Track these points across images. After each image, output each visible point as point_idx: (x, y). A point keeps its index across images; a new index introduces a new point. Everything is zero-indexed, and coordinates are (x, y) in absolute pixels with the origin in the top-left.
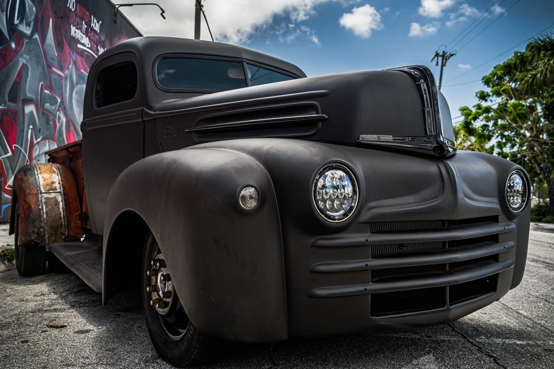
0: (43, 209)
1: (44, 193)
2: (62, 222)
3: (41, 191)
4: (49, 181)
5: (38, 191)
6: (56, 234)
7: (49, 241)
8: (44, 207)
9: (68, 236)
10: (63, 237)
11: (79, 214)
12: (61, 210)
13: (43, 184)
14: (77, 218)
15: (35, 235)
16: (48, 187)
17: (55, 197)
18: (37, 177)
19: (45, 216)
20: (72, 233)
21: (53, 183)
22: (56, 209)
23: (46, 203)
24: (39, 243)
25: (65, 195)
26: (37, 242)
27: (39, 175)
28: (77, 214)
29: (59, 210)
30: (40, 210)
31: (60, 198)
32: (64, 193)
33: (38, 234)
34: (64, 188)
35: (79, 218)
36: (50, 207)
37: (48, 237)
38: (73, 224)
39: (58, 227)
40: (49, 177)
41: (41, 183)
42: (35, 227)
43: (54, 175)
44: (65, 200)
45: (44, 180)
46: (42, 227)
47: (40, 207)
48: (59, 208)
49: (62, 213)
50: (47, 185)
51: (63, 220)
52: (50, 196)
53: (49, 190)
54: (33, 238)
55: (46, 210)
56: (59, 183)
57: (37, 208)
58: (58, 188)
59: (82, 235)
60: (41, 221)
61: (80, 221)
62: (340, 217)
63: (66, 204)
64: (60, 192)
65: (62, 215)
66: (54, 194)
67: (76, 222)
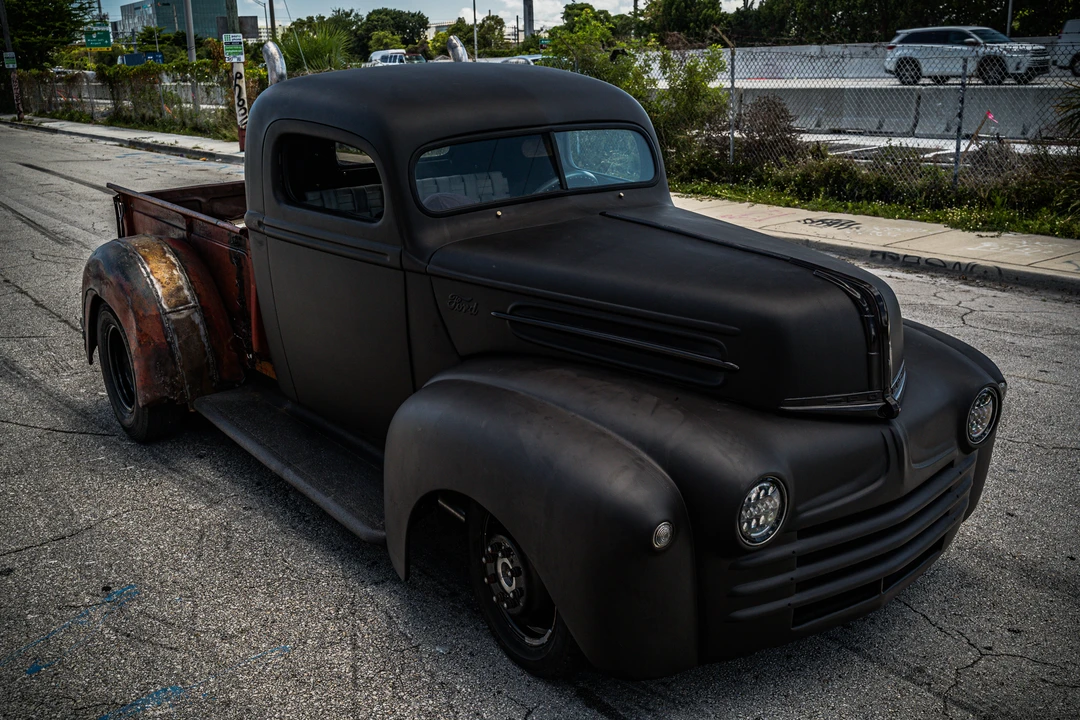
0: (174, 343)
1: (169, 312)
2: (208, 360)
3: (163, 309)
4: (172, 287)
5: (158, 309)
6: (201, 382)
7: (191, 394)
8: (176, 337)
10: (214, 384)
11: (232, 340)
12: (204, 340)
13: (163, 295)
14: (231, 348)
16: (173, 301)
17: (189, 316)
18: (148, 280)
19: (179, 354)
20: (226, 376)
21: (180, 289)
22: (196, 339)
23: (176, 330)
25: (205, 310)
27: (152, 277)
29: (200, 340)
30: (170, 344)
31: (197, 318)
32: (202, 307)
34: (198, 296)
35: (234, 348)
36: (184, 337)
38: (225, 361)
39: (203, 369)
40: (170, 279)
41: (160, 293)
42: (166, 375)
43: (175, 272)
44: (206, 320)
45: (163, 287)
46: (178, 373)
47: (169, 339)
48: (199, 336)
49: (206, 345)
50: (171, 295)
51: (209, 356)
52: (180, 317)
53: (176, 306)
54: (166, 394)
55: (180, 344)
56: (189, 289)
57: (164, 341)
58: (189, 298)
59: (243, 377)
60: (175, 364)
61: (236, 352)
63: (210, 327)
64: (196, 307)
65: (206, 348)
66: (185, 313)
67: (230, 356)
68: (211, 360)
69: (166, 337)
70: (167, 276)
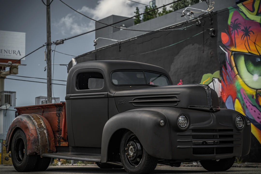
1: (39, 129)
2: (47, 143)
4: (39, 123)
5: (36, 128)
6: (45, 149)
7: (42, 152)
8: (40, 135)
9: (50, 151)
10: (48, 151)
11: (54, 140)
12: (47, 137)
14: (53, 141)
15: (36, 150)
18: (34, 121)
19: (40, 140)
20: (51, 149)
21: (41, 124)
22: (45, 137)
23: (40, 134)
24: (38, 154)
25: (47, 130)
26: (37, 153)
28: (53, 139)
29: (46, 137)
30: (38, 137)
31: (45, 131)
32: (47, 129)
34: (46, 126)
35: (54, 142)
36: (42, 136)
37: (42, 151)
38: (52, 145)
39: (46, 146)
42: (36, 145)
43: (40, 120)
44: (48, 132)
45: (37, 123)
46: (39, 145)
47: (38, 136)
49: (47, 139)
50: (39, 125)
51: (48, 142)
52: (41, 130)
53: (40, 128)
54: (35, 151)
55: (40, 137)
56: (44, 124)
57: (36, 136)
58: (44, 126)
59: (56, 150)
60: (39, 143)
61: (54, 143)
62: (184, 128)
63: (48, 134)
64: (45, 129)
65: (47, 140)
66: (43, 129)
67: (53, 144)
68: (48, 144)
69: (37, 135)
70: (38, 120)
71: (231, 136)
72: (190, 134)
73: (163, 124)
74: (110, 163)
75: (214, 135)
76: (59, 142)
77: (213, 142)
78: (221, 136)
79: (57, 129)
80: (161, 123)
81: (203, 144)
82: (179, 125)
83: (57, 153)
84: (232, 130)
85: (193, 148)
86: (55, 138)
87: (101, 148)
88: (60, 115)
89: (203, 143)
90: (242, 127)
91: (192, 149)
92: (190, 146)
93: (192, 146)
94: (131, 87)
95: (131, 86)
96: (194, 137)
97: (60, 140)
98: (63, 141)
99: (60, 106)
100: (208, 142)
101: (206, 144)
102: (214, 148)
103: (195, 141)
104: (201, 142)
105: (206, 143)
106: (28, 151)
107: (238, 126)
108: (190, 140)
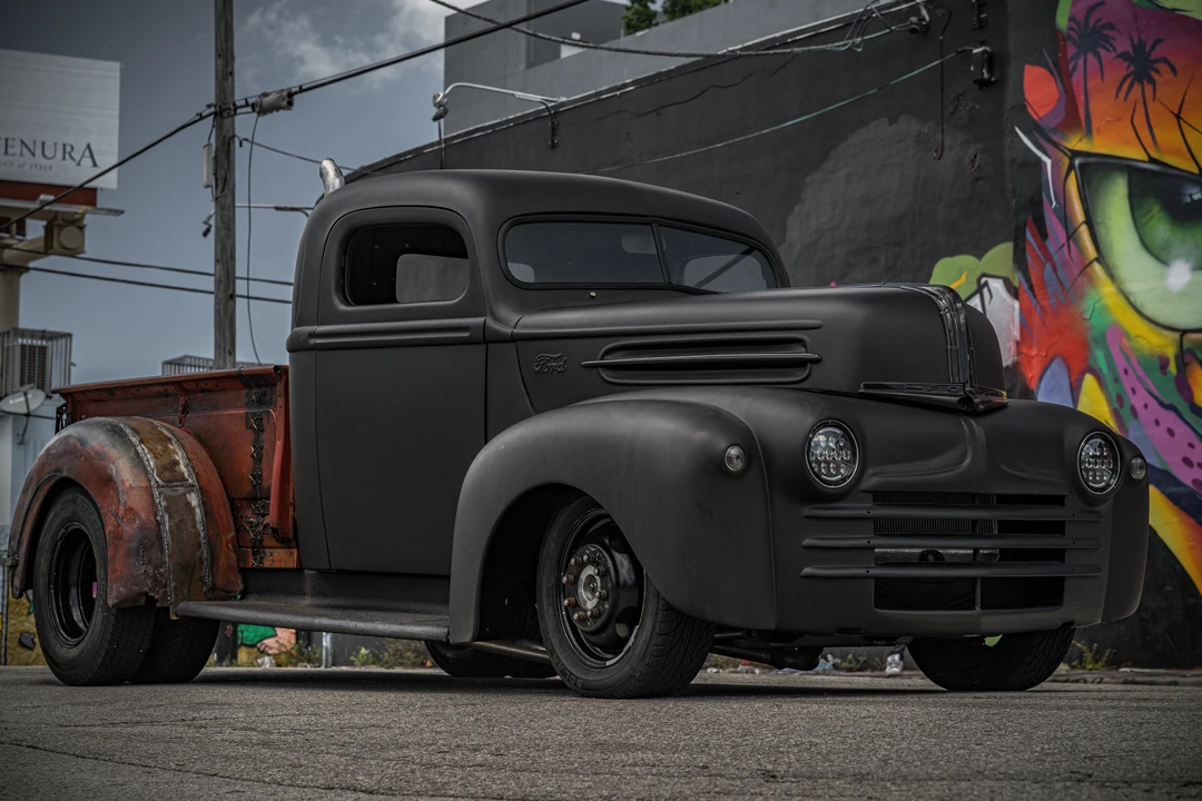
0: (164, 524)
1: (163, 487)
2: (202, 553)
3: (155, 482)
4: (165, 460)
5: (149, 481)
6: (190, 581)
7: (176, 596)
8: (167, 517)
9: (213, 588)
10: (204, 589)
11: (233, 537)
12: (200, 527)
13: (156, 467)
14: (230, 546)
15: (149, 582)
16: (167, 474)
17: (183, 495)
19: (169, 538)
20: (220, 582)
21: (175, 463)
22: (190, 524)
23: (167, 509)
24: (157, 601)
25: (204, 493)
26: (153, 597)
27: (142, 446)
28: (229, 536)
29: (195, 527)
31: (194, 499)
32: (201, 489)
33: (155, 580)
34: (197, 475)
35: (234, 548)
36: (176, 519)
37: (175, 587)
38: (222, 561)
39: (195, 564)
40: (164, 451)
41: (152, 464)
42: (149, 563)
43: (171, 447)
44: (204, 503)
45: (156, 458)
46: (164, 563)
47: (158, 518)
48: (194, 520)
49: (202, 534)
50: (165, 468)
51: (204, 548)
52: (173, 494)
53: (169, 481)
54: (146, 589)
55: (170, 526)
56: (187, 467)
57: (152, 519)
58: (186, 475)
59: (241, 587)
60: (162, 550)
61: (236, 553)
62: (837, 483)
63: (207, 513)
64: (193, 486)
65: (201, 539)
66: (181, 490)
67: (227, 557)
68: (205, 555)
69: (156, 515)
70: (160, 448)
71: (1057, 528)
72: (865, 512)
73: (737, 466)
74: (494, 645)
75: (974, 522)
76: (258, 548)
77: (969, 554)
78: (1007, 527)
79: (247, 489)
80: (730, 459)
81: (922, 560)
82: (814, 473)
83: (250, 601)
84: (1058, 501)
85: (878, 579)
86: (238, 531)
87: (448, 577)
88: (265, 422)
89: (923, 556)
90: (1108, 485)
91: (872, 582)
92: (863, 571)
93: (872, 572)
94: (593, 294)
95: (593, 290)
96: (884, 528)
97: (261, 541)
98: (274, 543)
99: (262, 382)
100: (947, 554)
101: (940, 561)
102: (974, 579)
103: (885, 547)
104: (915, 554)
105: (939, 557)
106: (111, 588)
107: (1086, 481)
108: (863, 542)
